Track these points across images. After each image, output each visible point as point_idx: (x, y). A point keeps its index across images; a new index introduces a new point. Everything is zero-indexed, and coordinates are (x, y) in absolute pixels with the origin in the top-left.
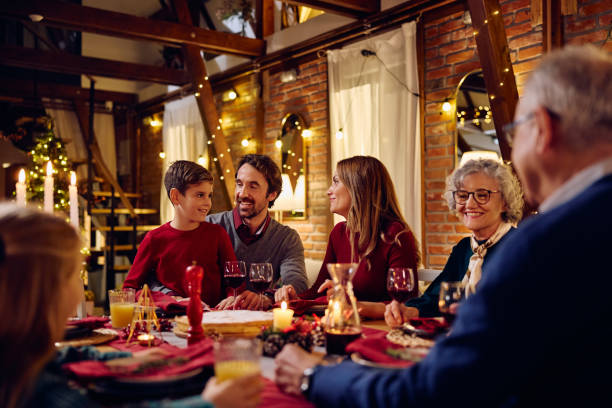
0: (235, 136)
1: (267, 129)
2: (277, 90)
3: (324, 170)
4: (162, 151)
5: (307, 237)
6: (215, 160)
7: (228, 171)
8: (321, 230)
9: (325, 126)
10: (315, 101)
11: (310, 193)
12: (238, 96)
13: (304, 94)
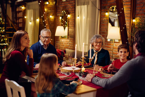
0: (48, 14)
1: (57, 13)
2: (61, 3)
3: (73, 26)
4: (25, 16)
5: (68, 43)
6: (44, 21)
7: (47, 24)
8: (72, 42)
9: (74, 14)
10: (71, 7)
11: (69, 32)
12: (49, 3)
13: (68, 5)
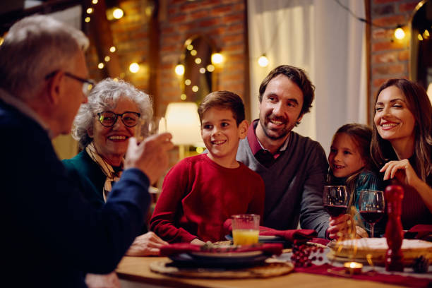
9: (242, 51)
10: (229, 23)
13: (213, 15)
